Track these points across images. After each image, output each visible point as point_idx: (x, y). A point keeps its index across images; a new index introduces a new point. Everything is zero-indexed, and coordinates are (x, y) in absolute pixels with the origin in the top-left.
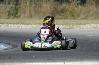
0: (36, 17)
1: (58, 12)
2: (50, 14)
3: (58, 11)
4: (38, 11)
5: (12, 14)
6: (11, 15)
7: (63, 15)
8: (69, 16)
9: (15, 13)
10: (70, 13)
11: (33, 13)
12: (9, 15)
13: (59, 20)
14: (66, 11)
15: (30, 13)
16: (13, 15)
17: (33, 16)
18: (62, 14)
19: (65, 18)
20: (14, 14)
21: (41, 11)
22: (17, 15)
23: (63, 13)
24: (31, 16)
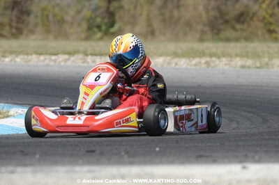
0: (164, 35)
1: (226, 22)
2: (205, 25)
3: (227, 18)
4: (171, 18)
5: (99, 27)
6: (96, 30)
7: (242, 30)
8: (260, 33)
9: (106, 24)
10: (262, 25)
11: (156, 24)
12: (90, 28)
13: (232, 44)
14: (252, 19)
15: (150, 25)
16: (100, 30)
17: (157, 33)
18: (238, 26)
19: (247, 39)
20: (104, 28)
21: (179, 19)
22: (112, 30)
23: (243, 23)
24: (152, 33)
